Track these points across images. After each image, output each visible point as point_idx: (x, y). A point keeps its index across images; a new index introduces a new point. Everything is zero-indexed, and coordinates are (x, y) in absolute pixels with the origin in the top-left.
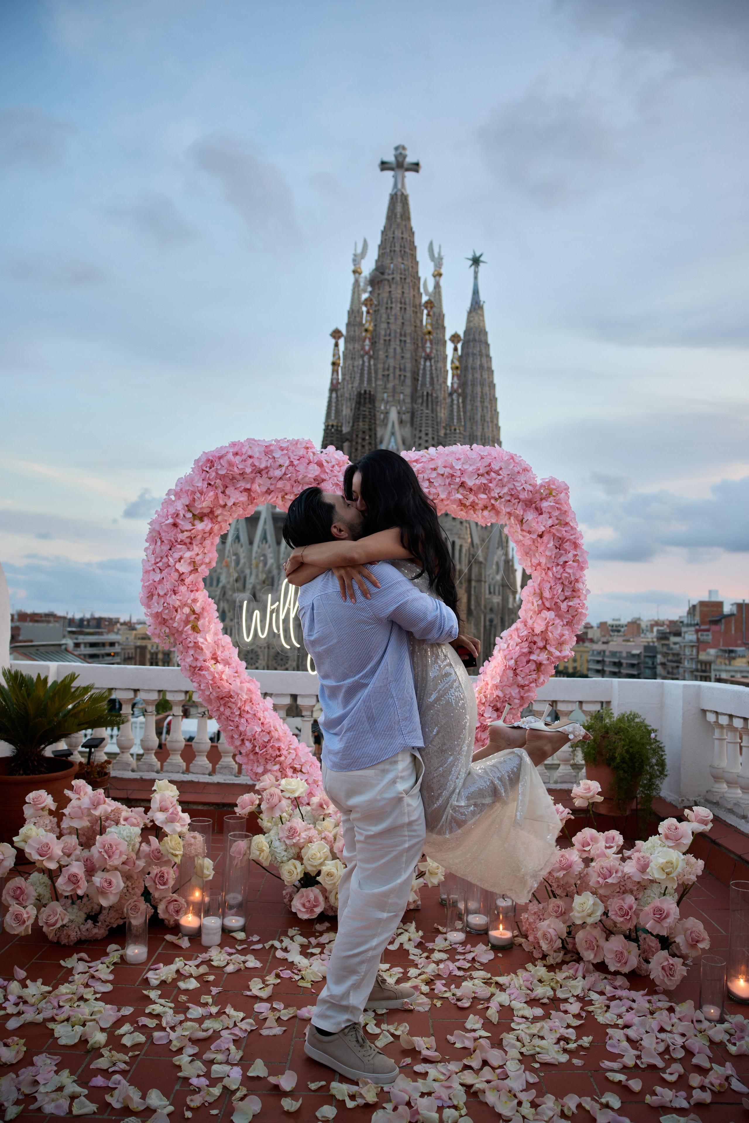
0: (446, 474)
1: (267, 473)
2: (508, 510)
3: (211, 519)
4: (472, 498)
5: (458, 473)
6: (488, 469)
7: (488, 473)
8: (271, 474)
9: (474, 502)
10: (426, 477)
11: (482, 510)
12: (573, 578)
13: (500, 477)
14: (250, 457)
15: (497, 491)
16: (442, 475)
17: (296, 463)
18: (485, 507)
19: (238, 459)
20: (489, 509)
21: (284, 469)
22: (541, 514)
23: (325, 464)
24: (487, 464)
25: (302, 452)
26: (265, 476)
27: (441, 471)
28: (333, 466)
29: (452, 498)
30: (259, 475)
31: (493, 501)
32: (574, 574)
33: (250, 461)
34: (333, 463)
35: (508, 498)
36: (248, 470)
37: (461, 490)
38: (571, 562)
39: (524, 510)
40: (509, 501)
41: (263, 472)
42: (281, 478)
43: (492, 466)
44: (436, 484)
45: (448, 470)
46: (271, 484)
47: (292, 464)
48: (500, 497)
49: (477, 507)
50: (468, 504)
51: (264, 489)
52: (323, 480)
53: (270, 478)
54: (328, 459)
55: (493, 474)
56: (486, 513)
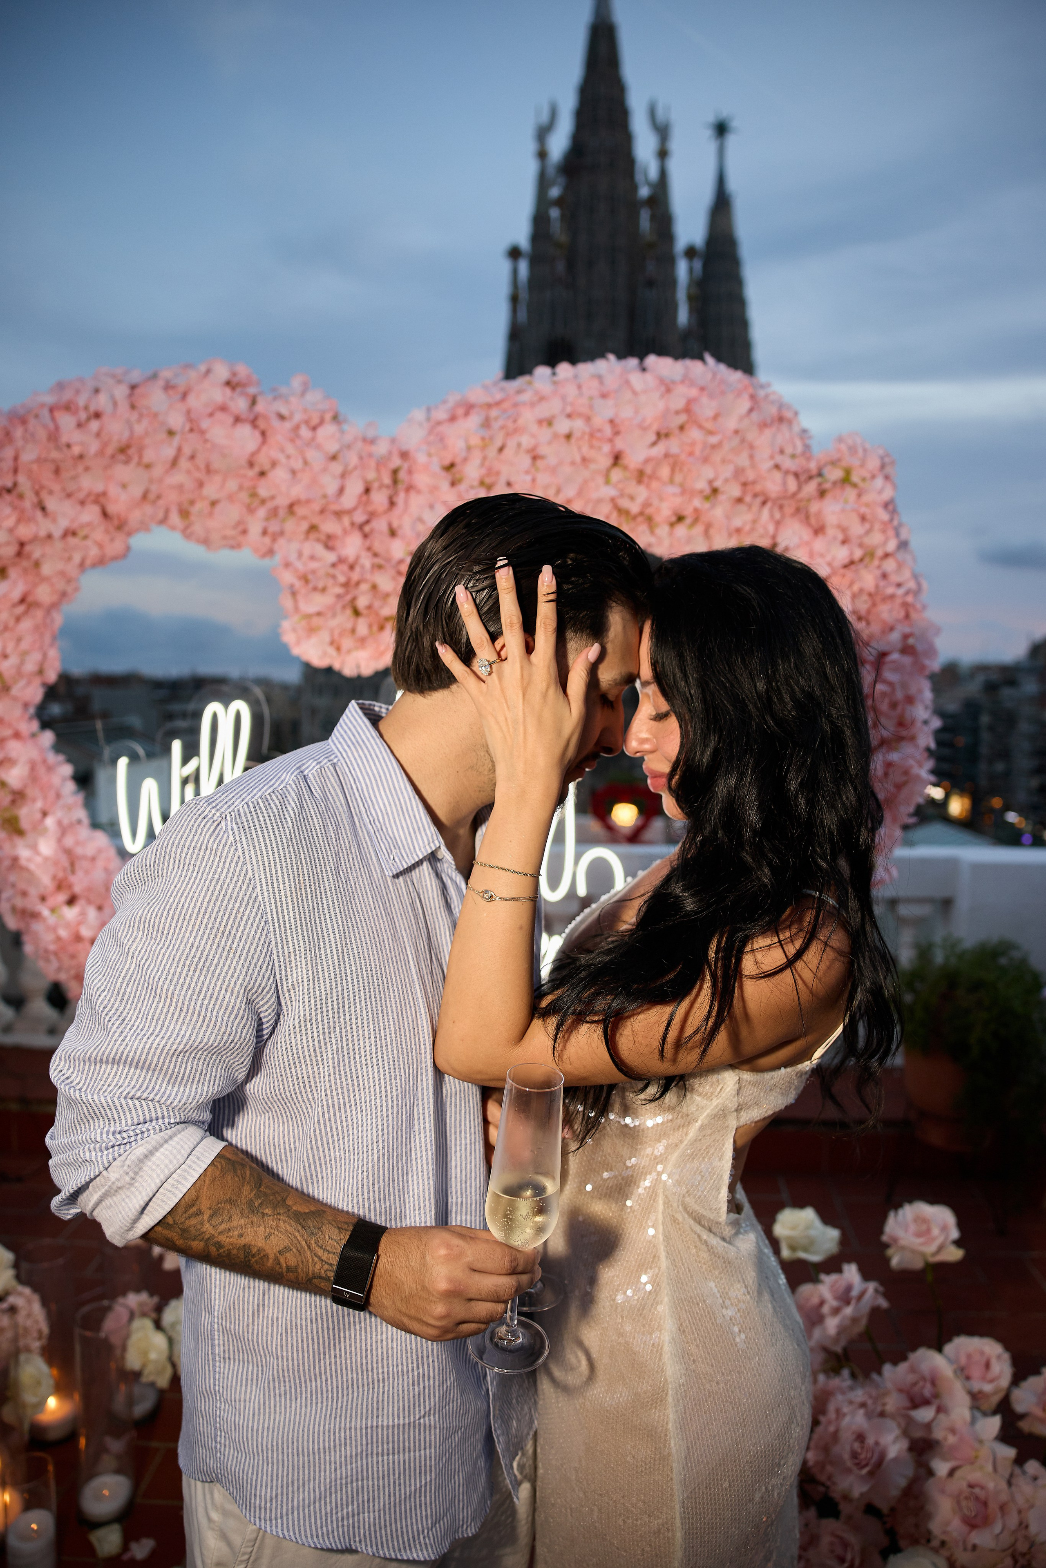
0: (577, 434)
1: (141, 450)
2: (737, 522)
3: (25, 571)
4: (642, 493)
5: (608, 431)
6: (683, 418)
7: (682, 428)
8: (149, 455)
9: (647, 504)
10: (526, 441)
11: (672, 525)
12: (899, 695)
13: (713, 440)
14: (97, 415)
15: (708, 472)
16: (568, 437)
17: (205, 424)
18: (680, 519)
19: (66, 421)
20: (688, 521)
21: (176, 440)
22: (819, 530)
23: (275, 423)
24: (680, 404)
25: (219, 395)
26: (136, 459)
27: (563, 426)
28: (297, 428)
29: (595, 495)
30: (122, 457)
31: (697, 503)
32: (904, 685)
33: (94, 425)
34: (298, 417)
35: (735, 491)
36: (94, 447)
37: (616, 475)
38: (895, 656)
39: (778, 524)
40: (739, 500)
41: (131, 451)
42: (174, 462)
43: (695, 408)
44: (552, 461)
45: (578, 425)
46: (151, 481)
47: (194, 428)
48: (715, 491)
49: (658, 519)
50: (635, 508)
51: (136, 491)
52: (274, 464)
53: (148, 466)
54: (284, 411)
55: (695, 434)
56: (681, 530)
